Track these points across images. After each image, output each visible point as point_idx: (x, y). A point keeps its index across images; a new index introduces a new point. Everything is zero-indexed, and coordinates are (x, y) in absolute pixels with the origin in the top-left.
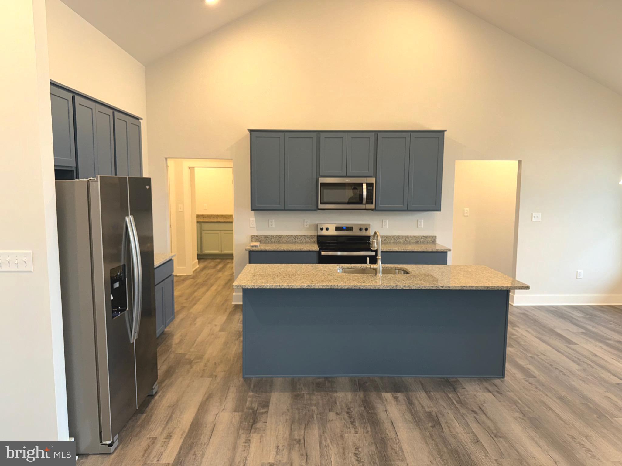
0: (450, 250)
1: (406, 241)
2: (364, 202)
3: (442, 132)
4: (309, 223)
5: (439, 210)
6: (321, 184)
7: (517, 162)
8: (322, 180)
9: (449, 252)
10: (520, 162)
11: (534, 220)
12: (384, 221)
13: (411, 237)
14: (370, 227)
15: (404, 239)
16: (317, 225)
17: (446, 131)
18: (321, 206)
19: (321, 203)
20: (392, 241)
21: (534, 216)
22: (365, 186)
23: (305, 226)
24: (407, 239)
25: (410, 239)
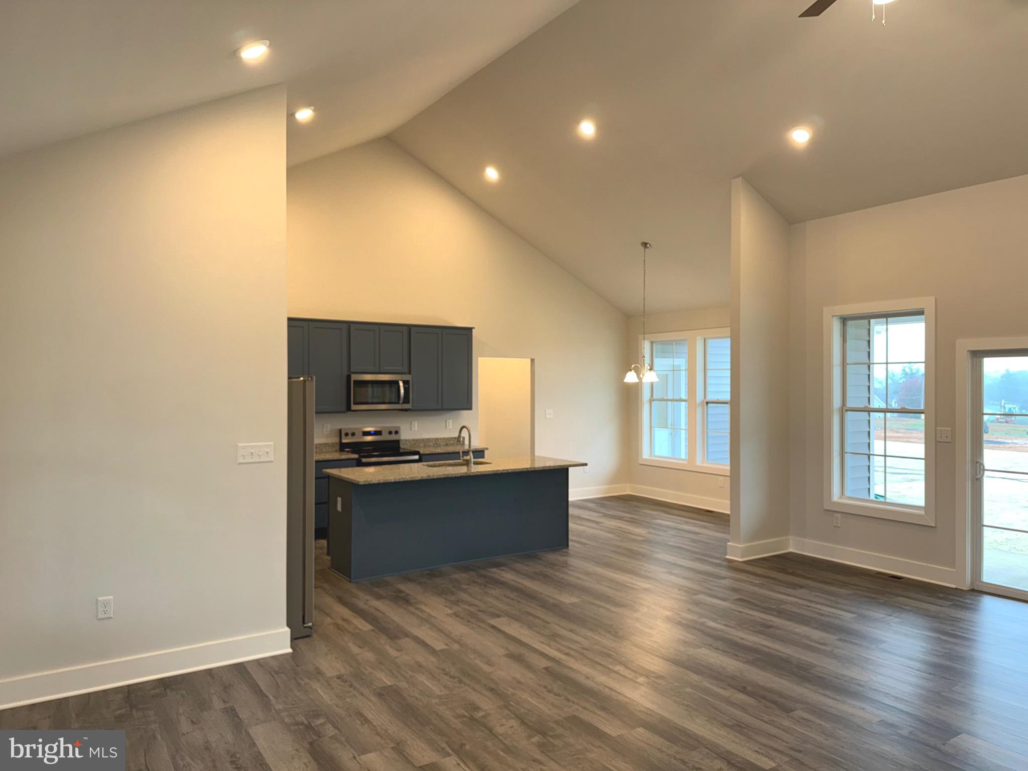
0: (487, 449)
1: (436, 443)
2: (401, 401)
3: (470, 330)
4: (329, 429)
5: (470, 408)
6: (355, 382)
7: (529, 360)
8: (354, 377)
9: (486, 451)
10: (532, 360)
11: (547, 417)
12: (413, 423)
13: (441, 439)
14: (400, 430)
15: (434, 442)
16: (340, 431)
17: (474, 328)
18: (354, 407)
19: (355, 403)
20: (422, 445)
21: (547, 412)
22: (401, 384)
23: (325, 433)
24: (437, 442)
25: (440, 441)
